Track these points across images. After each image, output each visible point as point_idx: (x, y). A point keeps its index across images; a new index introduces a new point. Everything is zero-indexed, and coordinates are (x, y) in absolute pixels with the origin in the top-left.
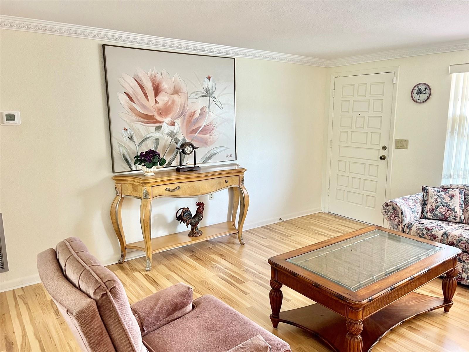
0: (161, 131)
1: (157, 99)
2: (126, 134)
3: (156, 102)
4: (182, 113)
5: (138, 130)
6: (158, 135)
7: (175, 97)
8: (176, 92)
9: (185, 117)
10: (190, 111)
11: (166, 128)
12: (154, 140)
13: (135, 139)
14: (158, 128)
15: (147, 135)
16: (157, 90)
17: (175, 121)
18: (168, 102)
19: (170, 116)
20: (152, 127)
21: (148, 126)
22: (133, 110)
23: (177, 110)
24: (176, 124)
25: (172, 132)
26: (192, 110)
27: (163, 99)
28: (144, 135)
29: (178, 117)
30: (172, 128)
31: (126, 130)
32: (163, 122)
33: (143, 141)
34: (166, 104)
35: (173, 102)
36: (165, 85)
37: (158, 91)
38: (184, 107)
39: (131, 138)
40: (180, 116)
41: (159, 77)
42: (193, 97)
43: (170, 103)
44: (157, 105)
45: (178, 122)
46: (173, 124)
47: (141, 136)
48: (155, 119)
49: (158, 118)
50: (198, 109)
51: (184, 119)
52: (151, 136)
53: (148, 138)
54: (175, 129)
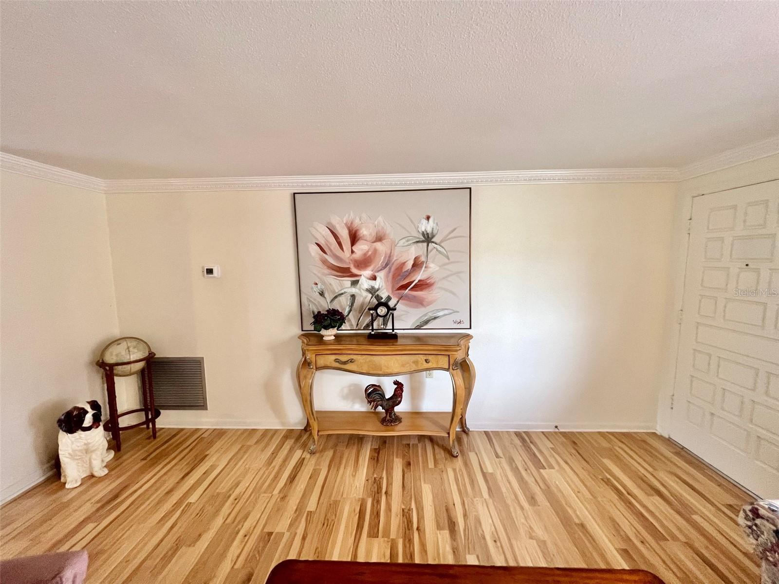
0: (358, 286)
1: (353, 249)
2: (316, 289)
3: (352, 252)
4: (387, 265)
5: (330, 284)
6: (354, 290)
7: (378, 245)
8: (379, 239)
9: (390, 269)
10: (398, 262)
11: (365, 283)
12: (350, 297)
13: (326, 295)
14: (355, 283)
15: (341, 290)
16: (354, 238)
17: (376, 274)
18: (368, 252)
19: (370, 268)
20: (347, 281)
21: (342, 280)
22: (325, 262)
23: (380, 261)
24: (378, 279)
25: (373, 288)
26: (402, 260)
27: (361, 248)
28: (337, 290)
29: (381, 270)
30: (372, 283)
31: (317, 284)
32: (361, 275)
33: (336, 297)
34: (365, 254)
35: (375, 251)
36: (364, 232)
37: (356, 239)
38: (390, 257)
39: (322, 294)
40: (385, 268)
41: (357, 222)
42: (404, 243)
43: (370, 253)
44: (354, 255)
45: (381, 276)
46: (374, 278)
47: (334, 292)
48: (351, 272)
49: (355, 271)
50: (410, 259)
51: (389, 272)
52: (345, 292)
53: (342, 294)
54: (376, 284)
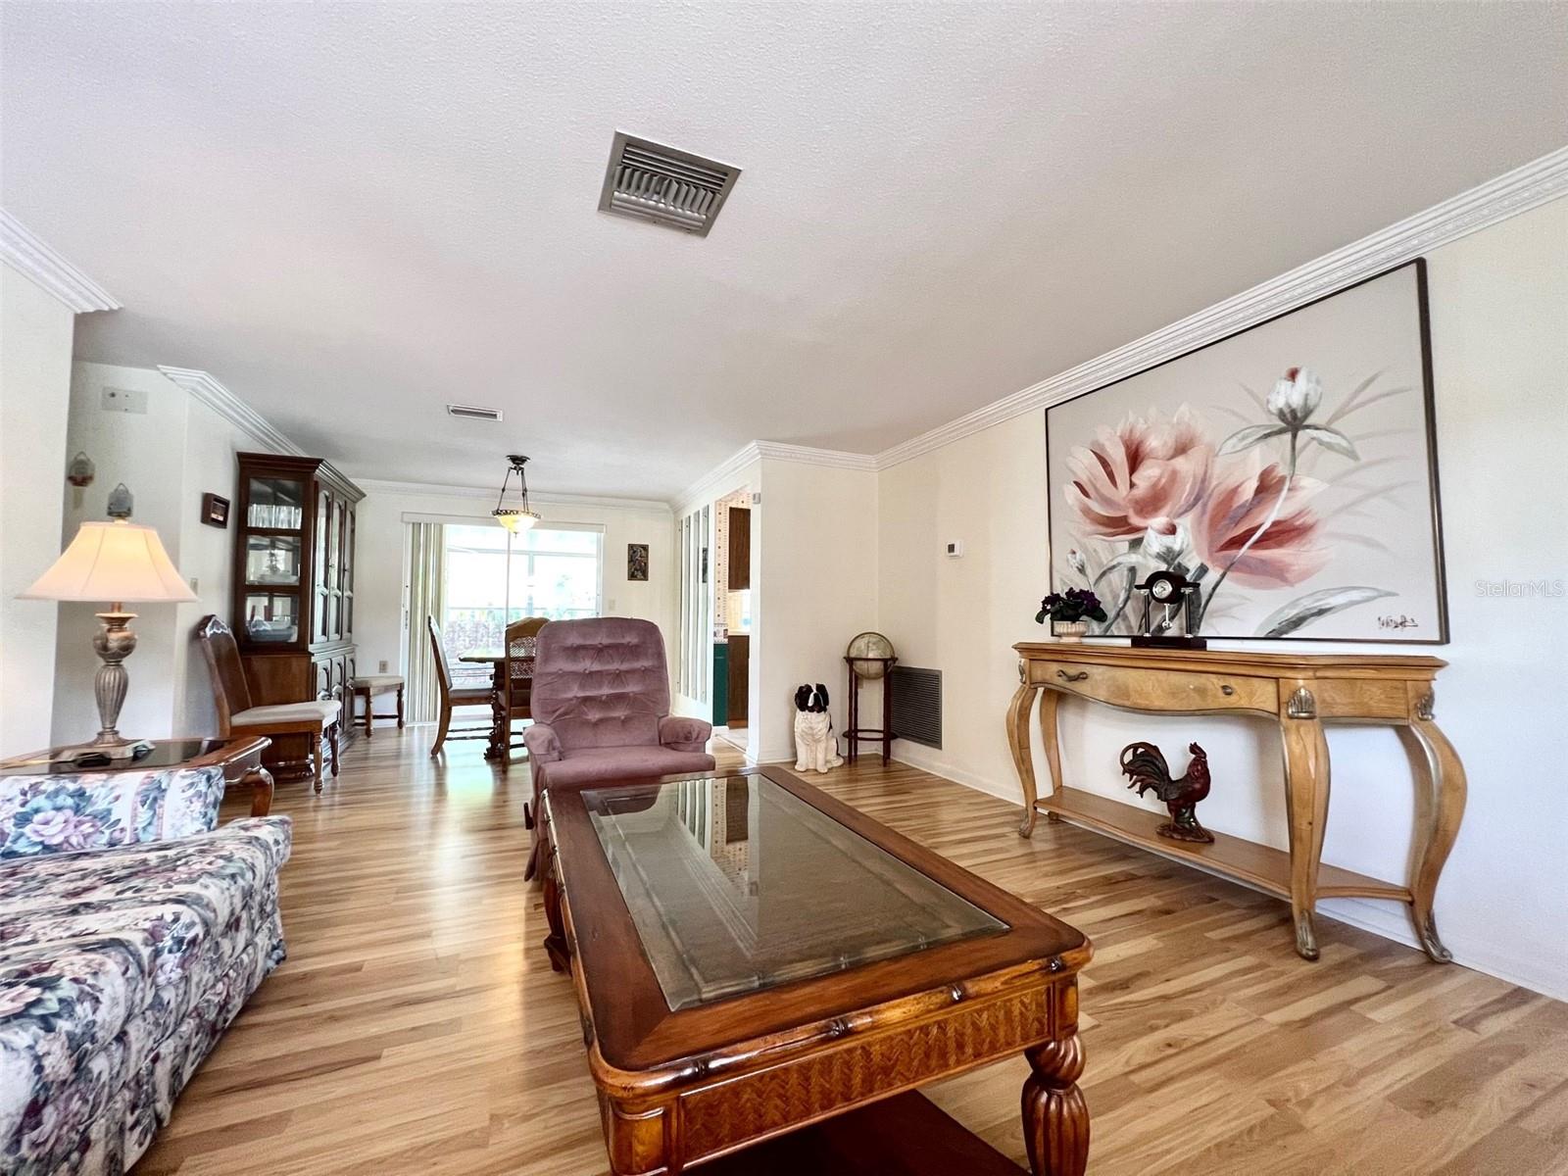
0: (1141, 550)
1: (1133, 479)
2: (1075, 562)
3: (1132, 485)
4: (1197, 500)
6: (1134, 559)
7: (1180, 463)
8: (1181, 449)
9: (1205, 505)
10: (1222, 487)
11: (1155, 542)
12: (1126, 573)
13: (1089, 571)
14: (1136, 544)
15: (1112, 560)
16: (1135, 459)
17: (1176, 522)
18: (1159, 480)
19: (1166, 509)
20: (1122, 542)
21: (1114, 542)
22: (1087, 512)
23: (1184, 492)
24: (1180, 530)
25: (1169, 550)
26: (1231, 483)
27: (1149, 474)
28: (1106, 560)
29: (1186, 511)
30: (1168, 540)
31: (1074, 553)
32: (1146, 528)
33: (1104, 574)
34: (1154, 486)
35: (1174, 475)
36: (1155, 443)
37: (1139, 460)
38: (1203, 481)
39: (1082, 570)
40: (1194, 505)
41: (1141, 426)
42: (1234, 446)
43: (1163, 481)
44: (1135, 492)
46: (1172, 530)
47: (1100, 564)
48: (1129, 524)
49: (1136, 521)
50: (1250, 478)
51: (1204, 512)
52: (1119, 564)
53: (1114, 567)
54: (1176, 542)
